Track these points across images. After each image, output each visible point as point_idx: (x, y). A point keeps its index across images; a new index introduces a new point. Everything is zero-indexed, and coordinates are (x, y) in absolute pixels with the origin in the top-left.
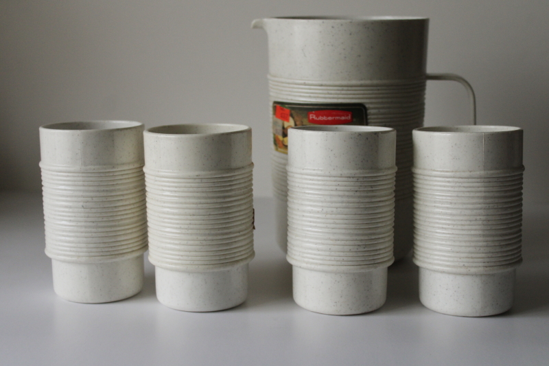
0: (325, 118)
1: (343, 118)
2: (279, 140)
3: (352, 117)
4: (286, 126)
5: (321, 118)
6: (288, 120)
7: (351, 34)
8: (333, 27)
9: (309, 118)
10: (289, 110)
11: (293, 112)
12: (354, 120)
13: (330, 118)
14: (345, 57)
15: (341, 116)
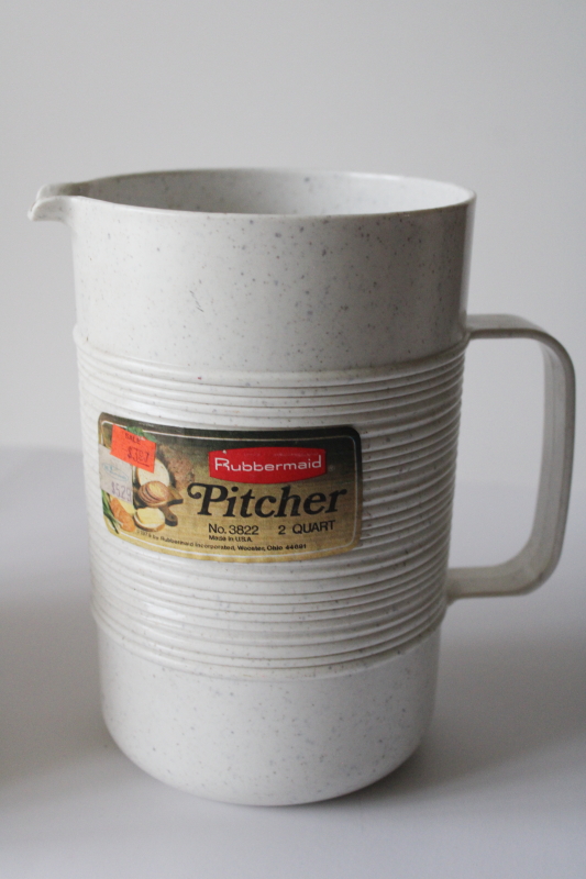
0: (255, 467)
1: (303, 466)
2: (123, 512)
3: (325, 463)
4: (142, 482)
5: (244, 467)
6: (150, 468)
7: (324, 253)
8: (277, 235)
9: (212, 466)
10: (153, 440)
11: (163, 448)
12: (331, 468)
13: (269, 467)
14: (310, 313)
15: (297, 461)
